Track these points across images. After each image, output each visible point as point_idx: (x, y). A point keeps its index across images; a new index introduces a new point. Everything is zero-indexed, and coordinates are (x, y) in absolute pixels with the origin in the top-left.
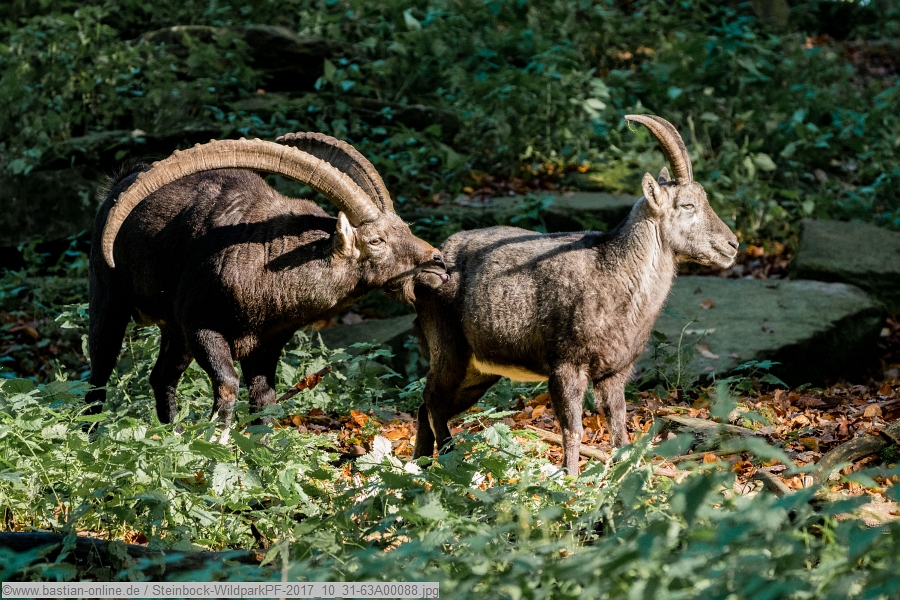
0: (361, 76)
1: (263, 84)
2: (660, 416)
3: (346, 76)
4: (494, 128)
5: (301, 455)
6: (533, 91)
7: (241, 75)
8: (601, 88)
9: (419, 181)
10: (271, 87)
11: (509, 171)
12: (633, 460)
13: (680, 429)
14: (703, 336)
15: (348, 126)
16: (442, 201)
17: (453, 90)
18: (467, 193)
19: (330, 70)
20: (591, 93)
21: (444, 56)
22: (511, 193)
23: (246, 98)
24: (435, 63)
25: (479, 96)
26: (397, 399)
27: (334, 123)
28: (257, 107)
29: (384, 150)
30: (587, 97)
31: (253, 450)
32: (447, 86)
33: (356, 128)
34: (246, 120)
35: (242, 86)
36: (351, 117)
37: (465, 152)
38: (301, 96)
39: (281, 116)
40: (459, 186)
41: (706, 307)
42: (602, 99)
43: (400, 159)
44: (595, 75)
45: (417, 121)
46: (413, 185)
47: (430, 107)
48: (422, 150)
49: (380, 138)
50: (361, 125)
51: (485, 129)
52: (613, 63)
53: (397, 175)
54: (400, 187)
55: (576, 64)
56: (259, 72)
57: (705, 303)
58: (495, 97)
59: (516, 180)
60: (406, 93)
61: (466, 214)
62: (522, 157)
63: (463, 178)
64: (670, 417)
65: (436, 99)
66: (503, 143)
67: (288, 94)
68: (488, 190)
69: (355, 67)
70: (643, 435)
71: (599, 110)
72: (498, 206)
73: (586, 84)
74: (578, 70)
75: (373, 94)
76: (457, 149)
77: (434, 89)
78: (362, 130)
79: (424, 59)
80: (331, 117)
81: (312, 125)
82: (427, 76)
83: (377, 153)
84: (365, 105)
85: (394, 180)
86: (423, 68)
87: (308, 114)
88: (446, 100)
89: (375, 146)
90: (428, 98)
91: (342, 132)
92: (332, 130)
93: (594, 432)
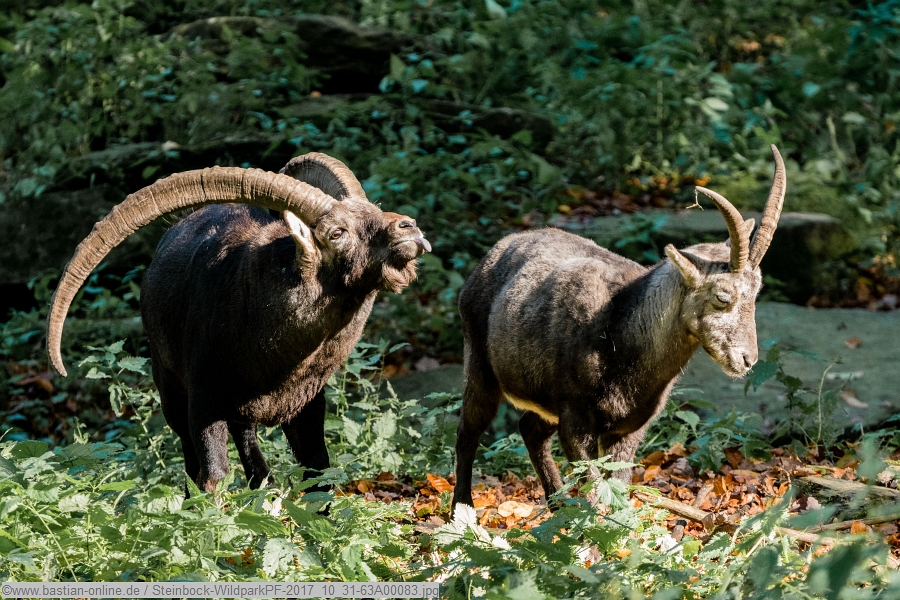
0: (436, 75)
1: (318, 85)
2: (798, 477)
3: (416, 75)
4: (595, 134)
5: (368, 528)
6: (641, 90)
7: (291, 75)
8: (722, 85)
9: (506, 199)
10: (328, 89)
11: (614, 185)
12: (766, 530)
13: (822, 492)
14: (849, 381)
15: (420, 134)
16: (534, 223)
17: (544, 89)
18: (563, 213)
19: (397, 67)
20: (711, 91)
21: (534, 49)
22: (616, 212)
23: (298, 102)
24: (523, 58)
25: (575, 96)
26: (483, 460)
27: (403, 131)
28: (311, 113)
29: (463, 162)
30: (706, 96)
31: (311, 523)
32: (538, 85)
33: (430, 137)
34: (299, 128)
35: (294, 88)
36: (424, 123)
37: (561, 165)
38: (363, 99)
39: (341, 124)
40: (554, 204)
41: (852, 346)
42: (723, 98)
43: (483, 172)
44: (716, 70)
45: (503, 128)
46: (499, 203)
47: (518, 111)
48: (509, 161)
49: (459, 148)
50: (436, 133)
51: (584, 136)
52: (737, 55)
53: (479, 192)
54: (483, 207)
55: (692, 56)
56: (314, 71)
57: (851, 342)
58: (595, 97)
59: (623, 196)
60: (490, 94)
62: (629, 168)
63: (558, 194)
64: (809, 478)
65: (524, 100)
66: (606, 152)
67: (348, 96)
68: (588, 209)
69: (428, 64)
70: (777, 500)
71: (719, 112)
72: (600, 228)
73: (704, 81)
74: (694, 63)
75: (449, 95)
76: (550, 160)
77: (521, 89)
78: (437, 139)
79: (510, 52)
80: (400, 123)
81: (377, 133)
82: (514, 73)
83: (455, 166)
84: (440, 108)
85: (474, 198)
86: (509, 64)
87: (372, 120)
88: (537, 102)
89: (452, 158)
90: (515, 99)
91: (413, 143)
92: (401, 139)
93: (719, 497)
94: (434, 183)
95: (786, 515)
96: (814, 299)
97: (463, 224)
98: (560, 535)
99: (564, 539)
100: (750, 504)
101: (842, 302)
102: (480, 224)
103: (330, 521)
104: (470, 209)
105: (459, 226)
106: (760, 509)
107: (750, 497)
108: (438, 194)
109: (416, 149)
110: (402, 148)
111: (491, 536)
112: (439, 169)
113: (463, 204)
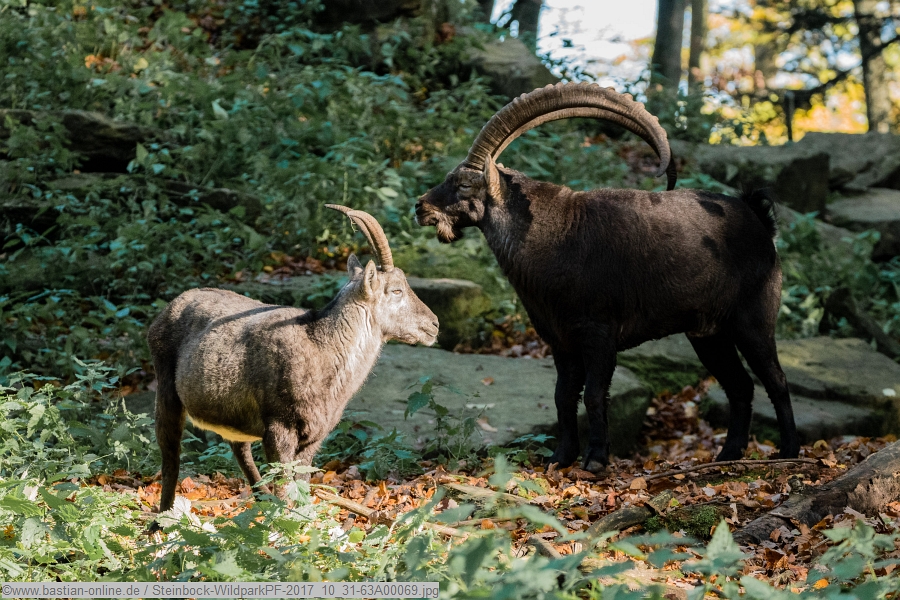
0: (172, 161)
1: (79, 165)
2: (442, 483)
3: (157, 160)
4: (294, 212)
5: (105, 513)
6: (331, 179)
7: (58, 157)
8: (394, 178)
9: (223, 259)
10: (87, 168)
11: (307, 252)
12: (416, 525)
13: (460, 496)
14: (484, 410)
15: (158, 206)
16: (243, 279)
17: (256, 175)
18: (267, 272)
19: (141, 152)
20: (385, 182)
21: (249, 143)
22: (309, 273)
23: (62, 178)
24: (240, 150)
25: (280, 182)
26: (197, 462)
27: (144, 203)
28: (73, 187)
29: (190, 230)
30: (381, 185)
31: (60, 507)
32: (251, 172)
33: (165, 209)
34: (62, 198)
35: (60, 167)
36: (161, 198)
37: (267, 234)
38: (114, 177)
39: (95, 196)
40: (260, 264)
41: (487, 384)
42: (394, 187)
43: (205, 238)
44: (389, 166)
45: (223, 204)
46: (217, 263)
47: (234, 191)
48: (227, 229)
49: (188, 218)
50: (170, 206)
51: (285, 213)
52: (405, 155)
53: (202, 253)
54: (204, 265)
55: (372, 154)
56: (76, 154)
57: (486, 380)
58: (295, 182)
59: (313, 260)
60: (213, 177)
61: (266, 291)
62: (320, 239)
63: (264, 257)
64: (451, 485)
65: (240, 183)
66: (302, 226)
67: (102, 175)
68: (287, 269)
69: (166, 152)
70: (426, 501)
71: (391, 198)
72: (295, 285)
73: (380, 174)
74: (373, 160)
75: (182, 177)
76: (258, 230)
77: (238, 174)
78: (171, 210)
79: (230, 146)
80: (142, 197)
81: (123, 205)
82: (232, 162)
83: (184, 233)
84: (172, 187)
85: (199, 258)
86: (229, 154)
87: (120, 194)
88: (250, 184)
89: (181, 226)
90: (233, 182)
91: (152, 212)
92: (142, 209)
93: (380, 498)
94: (167, 244)
95: (433, 512)
96: (459, 346)
97: (189, 277)
98: (255, 522)
99: (259, 526)
100: (404, 504)
101: (480, 350)
102: (202, 278)
103: (75, 506)
104: (195, 266)
105: (185, 280)
106: (412, 508)
107: (405, 498)
108: (170, 253)
109: (154, 217)
110: (143, 216)
111: (203, 522)
112: (172, 234)
113: (189, 262)
